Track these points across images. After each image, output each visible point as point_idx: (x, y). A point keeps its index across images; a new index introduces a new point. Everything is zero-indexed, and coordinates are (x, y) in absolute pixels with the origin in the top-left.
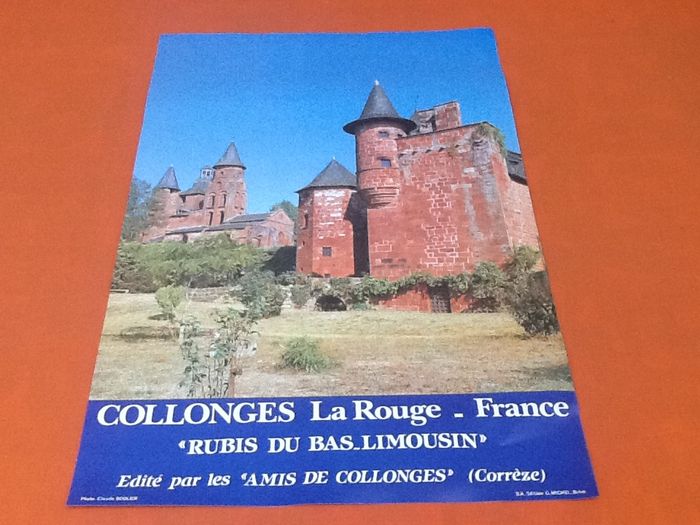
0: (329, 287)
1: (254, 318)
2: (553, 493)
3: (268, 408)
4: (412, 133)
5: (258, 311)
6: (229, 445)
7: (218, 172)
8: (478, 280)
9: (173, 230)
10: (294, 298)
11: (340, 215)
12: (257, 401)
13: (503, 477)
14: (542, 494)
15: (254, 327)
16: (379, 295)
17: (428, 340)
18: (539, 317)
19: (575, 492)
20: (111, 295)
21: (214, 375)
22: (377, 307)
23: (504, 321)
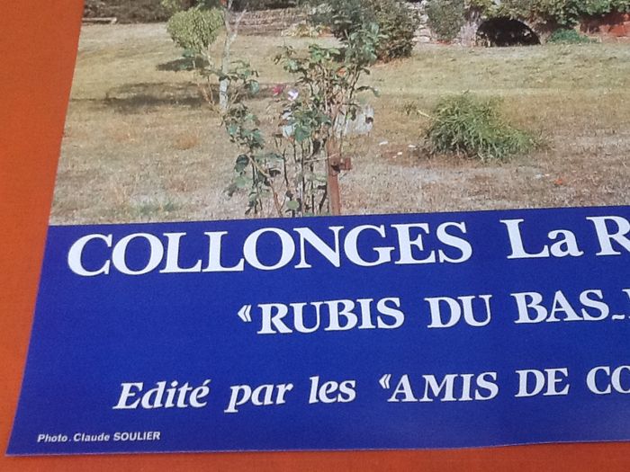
1: (361, 63)
3: (413, 234)
5: (367, 48)
6: (343, 315)
10: (433, 23)
12: (389, 220)
15: (364, 79)
16: (597, 15)
20: (84, 29)
22: (597, 37)
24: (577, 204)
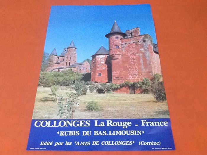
0: (100, 86)
1: (79, 95)
2: (163, 148)
3: (82, 122)
4: (126, 37)
5: (80, 93)
6: (71, 133)
7: (68, 50)
8: (143, 83)
9: (55, 68)
10: (90, 89)
11: (104, 62)
12: (79, 120)
13: (149, 144)
14: (159, 149)
15: (79, 98)
16: (114, 89)
17: (128, 103)
18: (161, 95)
19: (169, 148)
20: (38, 88)
21: (67, 112)
22: (114, 92)
23: (150, 97)
24: (105, 118)
